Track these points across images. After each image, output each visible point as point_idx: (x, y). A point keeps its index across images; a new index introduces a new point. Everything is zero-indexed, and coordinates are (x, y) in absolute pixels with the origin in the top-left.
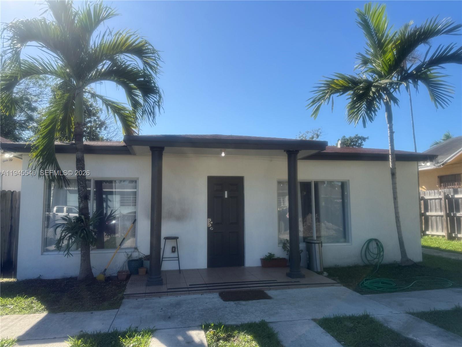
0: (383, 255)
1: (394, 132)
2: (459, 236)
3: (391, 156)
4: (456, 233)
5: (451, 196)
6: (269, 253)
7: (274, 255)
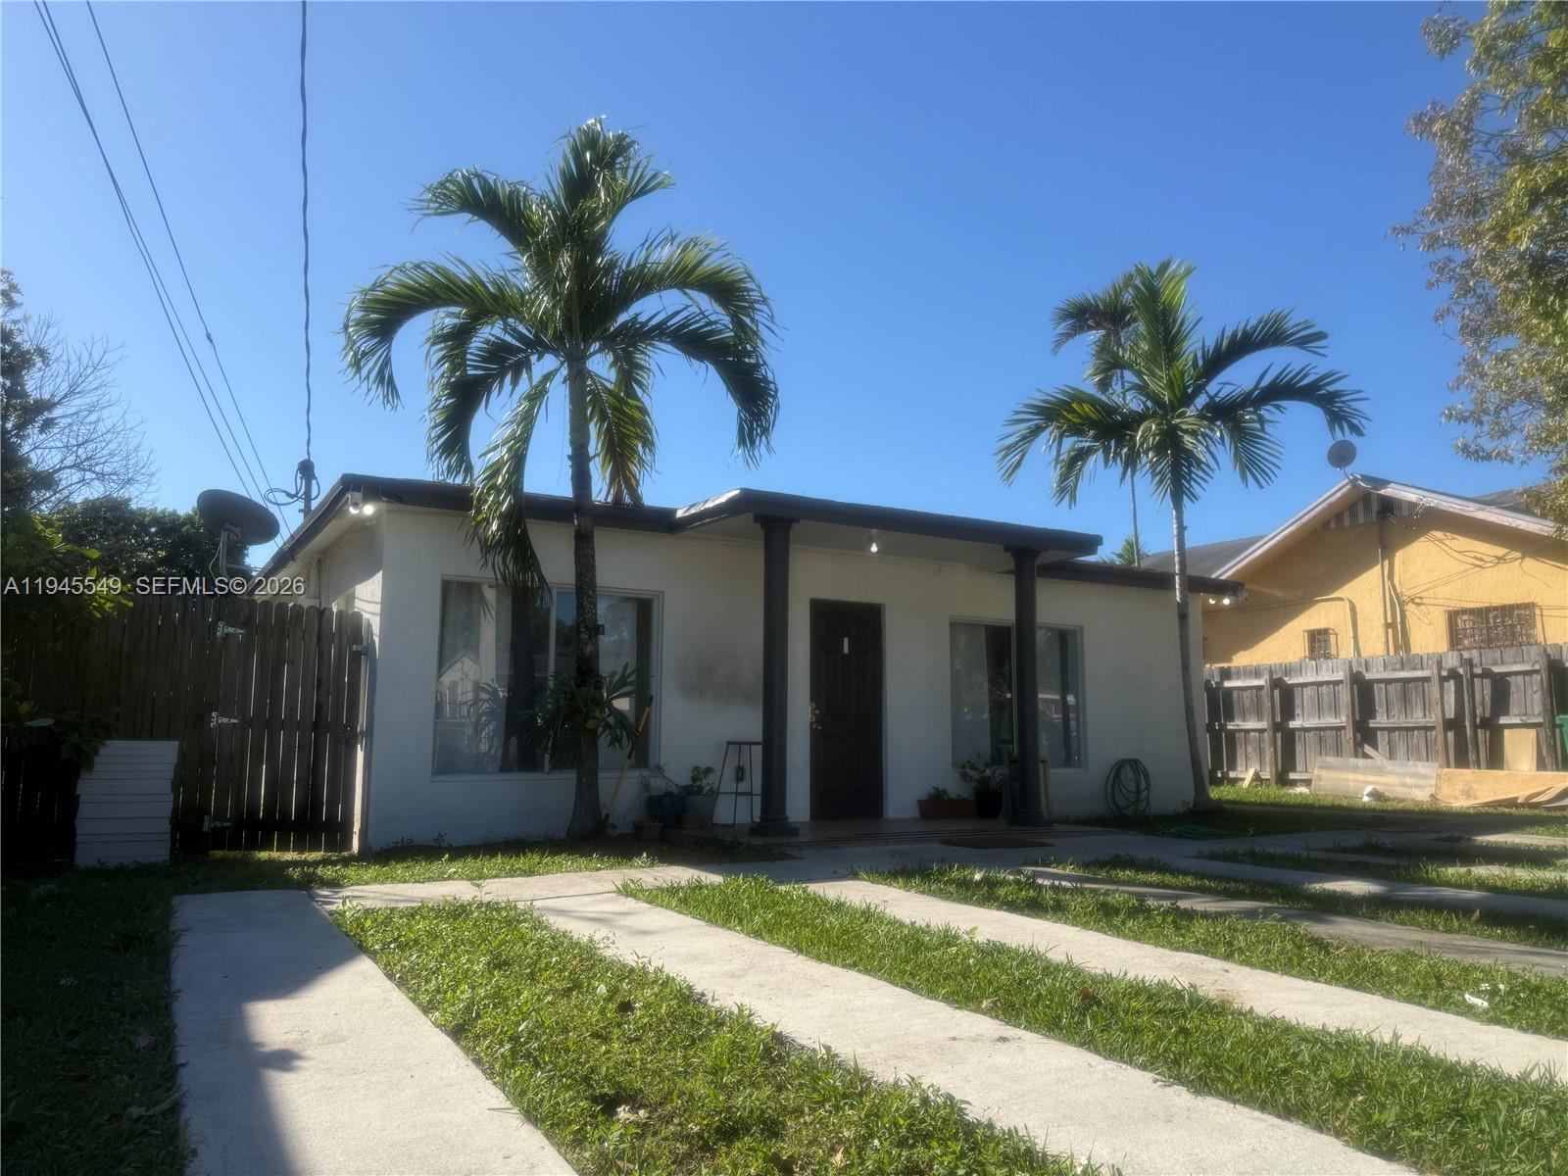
0: (1148, 797)
1: (1186, 527)
2: (1232, 775)
3: (1180, 578)
4: (1225, 769)
5: (1216, 683)
6: (934, 788)
7: (945, 791)
